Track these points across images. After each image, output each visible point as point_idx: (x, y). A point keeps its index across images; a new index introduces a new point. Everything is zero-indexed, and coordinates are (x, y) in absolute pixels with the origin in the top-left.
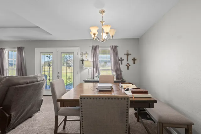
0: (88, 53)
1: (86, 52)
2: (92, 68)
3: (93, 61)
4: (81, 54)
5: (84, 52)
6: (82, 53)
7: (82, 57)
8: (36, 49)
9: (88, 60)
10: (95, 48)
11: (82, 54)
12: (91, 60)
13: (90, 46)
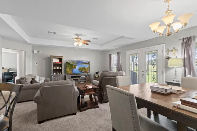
0: (176, 49)
1: (174, 48)
2: (183, 68)
3: (183, 58)
4: (166, 51)
5: (171, 49)
6: (168, 49)
7: (168, 54)
8: (127, 52)
9: (176, 57)
10: (188, 40)
11: (168, 51)
12: (181, 58)
13: (179, 40)
